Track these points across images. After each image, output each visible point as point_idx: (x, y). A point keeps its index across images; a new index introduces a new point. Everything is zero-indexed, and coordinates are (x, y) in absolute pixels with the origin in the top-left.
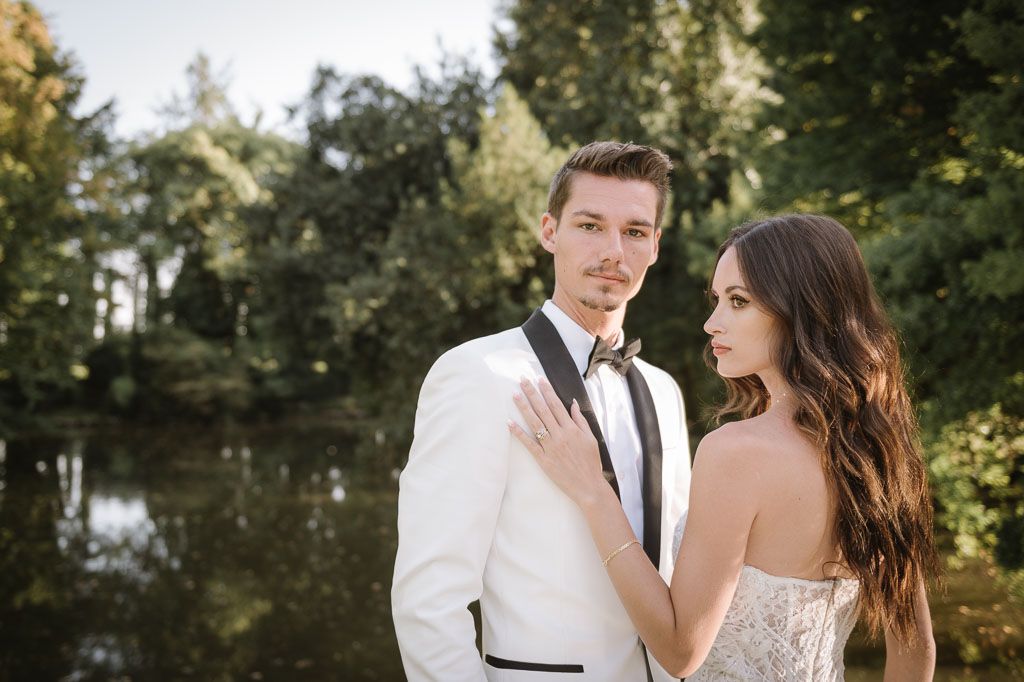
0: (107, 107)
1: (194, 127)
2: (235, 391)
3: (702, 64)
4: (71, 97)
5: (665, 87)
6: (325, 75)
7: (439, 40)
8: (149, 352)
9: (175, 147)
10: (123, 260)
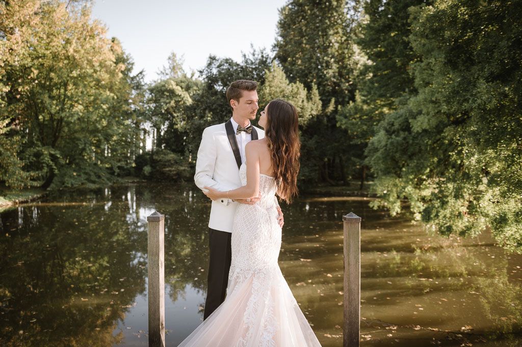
0: (141, 73)
1: (170, 79)
2: (184, 170)
3: (346, 51)
4: (129, 70)
5: (333, 60)
6: (213, 59)
7: (252, 45)
8: (155, 157)
9: (164, 86)
10: (147, 125)
